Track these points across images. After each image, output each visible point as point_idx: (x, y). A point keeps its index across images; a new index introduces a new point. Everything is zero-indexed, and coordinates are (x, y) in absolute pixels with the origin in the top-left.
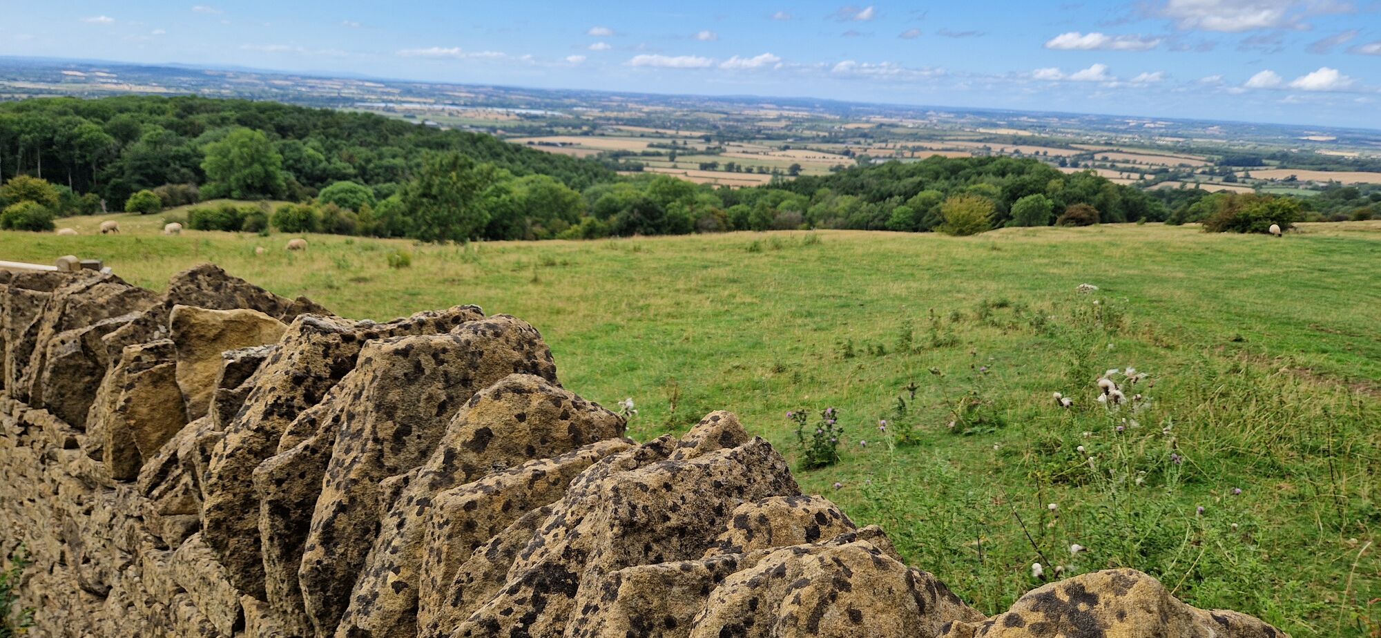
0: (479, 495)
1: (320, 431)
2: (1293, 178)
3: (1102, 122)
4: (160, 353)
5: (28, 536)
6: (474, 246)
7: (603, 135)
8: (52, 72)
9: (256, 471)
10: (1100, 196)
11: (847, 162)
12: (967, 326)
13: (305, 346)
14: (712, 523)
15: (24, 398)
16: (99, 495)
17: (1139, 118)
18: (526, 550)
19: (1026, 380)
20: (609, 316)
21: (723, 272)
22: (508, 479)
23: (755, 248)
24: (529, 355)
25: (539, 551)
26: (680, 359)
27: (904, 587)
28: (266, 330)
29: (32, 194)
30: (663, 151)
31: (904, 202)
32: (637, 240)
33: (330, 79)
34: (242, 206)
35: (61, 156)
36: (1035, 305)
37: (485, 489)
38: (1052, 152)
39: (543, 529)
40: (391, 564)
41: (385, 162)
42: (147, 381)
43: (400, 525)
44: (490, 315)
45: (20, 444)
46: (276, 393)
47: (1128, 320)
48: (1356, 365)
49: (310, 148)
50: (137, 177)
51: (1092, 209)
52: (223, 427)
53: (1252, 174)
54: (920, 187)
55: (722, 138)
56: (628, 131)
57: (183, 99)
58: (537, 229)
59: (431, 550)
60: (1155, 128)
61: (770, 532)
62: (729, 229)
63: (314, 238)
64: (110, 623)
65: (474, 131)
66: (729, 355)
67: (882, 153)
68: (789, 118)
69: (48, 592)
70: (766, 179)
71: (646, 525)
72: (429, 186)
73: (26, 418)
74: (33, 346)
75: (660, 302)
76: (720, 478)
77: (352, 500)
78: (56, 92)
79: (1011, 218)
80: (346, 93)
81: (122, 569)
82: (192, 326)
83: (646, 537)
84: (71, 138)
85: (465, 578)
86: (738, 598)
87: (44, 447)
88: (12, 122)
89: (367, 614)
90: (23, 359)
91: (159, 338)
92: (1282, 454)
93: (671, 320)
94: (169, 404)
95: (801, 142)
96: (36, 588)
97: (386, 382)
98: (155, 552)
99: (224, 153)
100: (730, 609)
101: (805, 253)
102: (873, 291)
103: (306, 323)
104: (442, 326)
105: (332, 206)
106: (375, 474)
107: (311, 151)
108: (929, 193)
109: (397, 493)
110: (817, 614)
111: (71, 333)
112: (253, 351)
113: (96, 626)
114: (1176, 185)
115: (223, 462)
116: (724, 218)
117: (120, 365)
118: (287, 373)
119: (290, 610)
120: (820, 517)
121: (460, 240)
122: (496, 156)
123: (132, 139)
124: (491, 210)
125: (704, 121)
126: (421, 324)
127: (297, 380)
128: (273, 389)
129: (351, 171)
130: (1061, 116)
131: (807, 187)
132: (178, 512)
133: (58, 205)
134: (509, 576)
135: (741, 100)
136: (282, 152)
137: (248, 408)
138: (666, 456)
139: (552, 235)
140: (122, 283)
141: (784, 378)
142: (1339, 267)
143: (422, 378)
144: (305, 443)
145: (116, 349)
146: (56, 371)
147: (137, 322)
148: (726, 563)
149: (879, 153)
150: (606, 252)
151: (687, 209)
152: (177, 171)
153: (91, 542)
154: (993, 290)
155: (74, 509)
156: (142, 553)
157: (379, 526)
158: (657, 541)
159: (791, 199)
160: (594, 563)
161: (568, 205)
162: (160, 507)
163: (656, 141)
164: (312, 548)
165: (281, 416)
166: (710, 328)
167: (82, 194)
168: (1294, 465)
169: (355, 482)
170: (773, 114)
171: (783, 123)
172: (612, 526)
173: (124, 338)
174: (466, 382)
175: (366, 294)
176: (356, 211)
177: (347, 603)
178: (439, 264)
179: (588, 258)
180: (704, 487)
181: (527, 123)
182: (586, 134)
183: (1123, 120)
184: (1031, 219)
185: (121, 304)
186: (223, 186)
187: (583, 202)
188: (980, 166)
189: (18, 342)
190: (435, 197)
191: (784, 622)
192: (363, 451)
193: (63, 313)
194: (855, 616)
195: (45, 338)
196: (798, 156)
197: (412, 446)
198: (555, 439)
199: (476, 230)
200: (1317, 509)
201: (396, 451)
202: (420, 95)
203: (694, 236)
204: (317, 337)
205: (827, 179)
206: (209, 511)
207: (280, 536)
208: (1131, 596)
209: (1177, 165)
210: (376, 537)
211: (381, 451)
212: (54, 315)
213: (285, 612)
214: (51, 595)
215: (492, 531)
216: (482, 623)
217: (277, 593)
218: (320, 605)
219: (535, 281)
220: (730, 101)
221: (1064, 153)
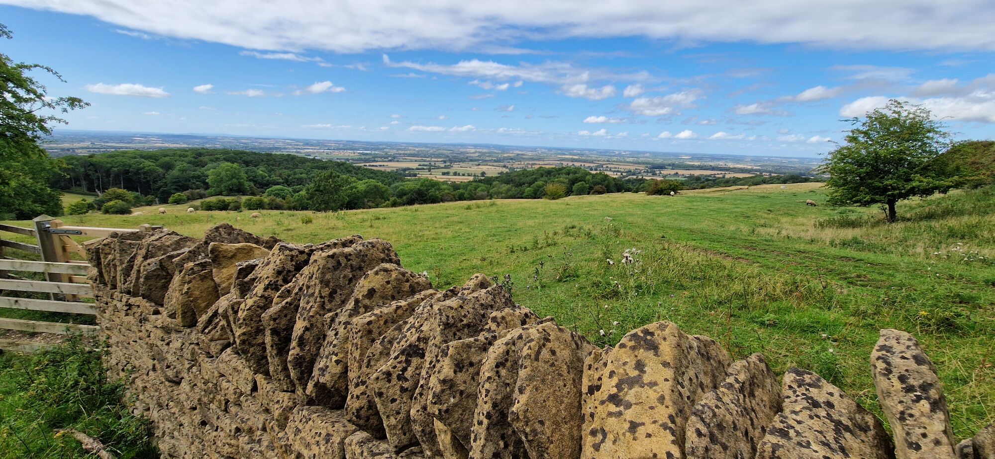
0: (373, 318)
1: (293, 295)
2: (677, 173)
3: (605, 153)
4: (203, 266)
5: (133, 359)
6: (342, 213)
7: (398, 161)
8: (129, 138)
9: (263, 315)
10: (606, 182)
11: (505, 170)
12: (560, 237)
13: (282, 257)
14: (481, 321)
15: (129, 293)
16: (174, 336)
17: (619, 151)
18: (398, 340)
19: (585, 258)
20: (406, 241)
21: (456, 219)
22: (385, 310)
23: (469, 208)
24: (388, 255)
25: (405, 340)
26: (440, 258)
27: (570, 339)
28: (257, 252)
29: (118, 197)
30: (425, 167)
31: (529, 187)
32: (416, 206)
33: (269, 139)
34: (227, 199)
35: (134, 178)
36: (586, 227)
37: (375, 315)
38: (587, 165)
39: (405, 330)
40: (334, 352)
41: (297, 176)
42: (198, 278)
43: (336, 334)
44: (368, 238)
45: (127, 315)
46: (269, 279)
47: (622, 231)
48: (706, 244)
49: (261, 171)
50: (174, 187)
51: (604, 187)
52: (243, 298)
53: (662, 172)
54: (536, 180)
55: (451, 161)
56: (409, 159)
57: (197, 149)
58: (370, 204)
59: (353, 344)
60: (625, 154)
61: (506, 323)
62: (456, 200)
63: (265, 212)
64: (184, 395)
65: (338, 161)
66: (461, 255)
67: (519, 166)
68: (479, 152)
69: (146, 385)
70: (471, 178)
71: (454, 324)
72: (319, 186)
73: (130, 302)
74: (132, 267)
75: (428, 233)
76: (483, 302)
77: (312, 325)
78: (129, 148)
79: (572, 192)
80: (277, 145)
81: (189, 369)
82: (220, 251)
83: (454, 329)
84: (139, 170)
85: (371, 355)
86: (501, 350)
87: (141, 315)
88: (108, 163)
89: (324, 375)
90: (127, 273)
91: (201, 259)
92: (685, 282)
93: (434, 241)
94: (210, 289)
95: (485, 162)
96: (139, 384)
97: (324, 270)
98: (207, 359)
99: (218, 174)
100: (498, 355)
101: (491, 209)
102: (520, 225)
103: (282, 246)
104: (344, 245)
105: (272, 197)
106: (322, 312)
107: (261, 172)
108: (539, 183)
109: (333, 320)
110: (538, 353)
111: (153, 260)
112: (251, 262)
113: (175, 398)
114: (635, 177)
115: (245, 313)
116: (454, 196)
117: (183, 272)
118: (274, 269)
119: (282, 378)
120: (526, 315)
121: (334, 210)
122: (350, 172)
123: (170, 169)
124: (349, 196)
125: (442, 154)
126: (335, 244)
127: (279, 273)
128: (268, 277)
129: (281, 181)
130: (590, 150)
131: (489, 181)
132: (219, 339)
133: (133, 201)
134: (392, 352)
135: (459, 145)
136: (246, 173)
137: (256, 287)
138: (457, 295)
139: (377, 206)
140: (178, 235)
141: (485, 263)
142: (696, 207)
143: (341, 268)
144: (286, 301)
145: (180, 266)
146: (147, 278)
147: (190, 252)
148: (492, 336)
149: (518, 166)
150: (402, 212)
151: (437, 192)
152: (194, 183)
153: (170, 358)
154: (569, 221)
155: (159, 343)
156: (200, 360)
157: (325, 336)
158: (458, 331)
159: (483, 186)
160: (432, 342)
161: (384, 192)
162: (209, 337)
163: (422, 163)
164: (294, 348)
165: (272, 289)
166: (452, 243)
167: (146, 196)
168: (689, 284)
169: (312, 317)
170: (473, 151)
171: (477, 155)
172: (439, 325)
173: (184, 260)
174: (360, 268)
175: (292, 236)
176: (284, 199)
177: (312, 372)
178: (326, 221)
179: (395, 215)
180: (476, 306)
181: (363, 157)
182: (390, 161)
183: (613, 151)
184: (581, 192)
185: (178, 244)
186: (218, 190)
187: (390, 191)
188: (559, 171)
189: (124, 266)
190: (322, 191)
191: (525, 358)
192: (315, 302)
193: (148, 250)
194: (553, 352)
195: (139, 263)
196: (484, 168)
197: (338, 299)
198: (403, 291)
199: (342, 205)
200: (699, 301)
201: (330, 302)
202: (312, 145)
203: (441, 204)
204: (287, 252)
205: (497, 178)
206: (239, 336)
207: (276, 345)
208: (667, 331)
209: (634, 169)
210: (324, 341)
211: (324, 302)
212: (143, 251)
213: (280, 380)
214: (148, 385)
215: (380, 334)
216: (384, 373)
217: (275, 371)
218: (299, 374)
219: (371, 226)
220: (454, 145)
221: (592, 165)
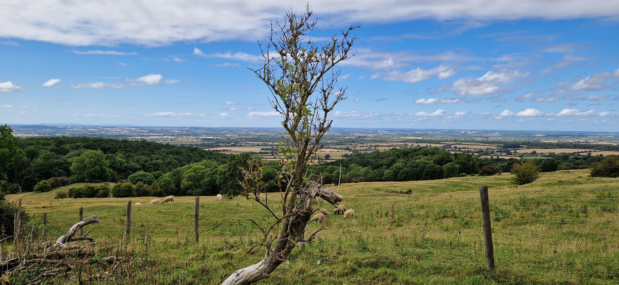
2: (535, 152)
3: (451, 132)
7: (240, 146)
11: (349, 153)
17: (465, 130)
30: (268, 151)
31: (388, 168)
33: (115, 127)
34: (95, 185)
41: (153, 162)
49: (119, 157)
50: (38, 175)
53: (518, 151)
54: (394, 161)
56: (251, 144)
60: (472, 134)
67: (362, 148)
70: (316, 162)
95: (327, 145)
99: (82, 162)
107: (119, 159)
114: (489, 157)
123: (35, 157)
129: (138, 166)
136: (107, 160)
152: (56, 171)
163: (265, 147)
176: (149, 185)
181: (206, 142)
183: (458, 131)
186: (80, 176)
196: (327, 151)
209: (486, 148)
221: (438, 145)
